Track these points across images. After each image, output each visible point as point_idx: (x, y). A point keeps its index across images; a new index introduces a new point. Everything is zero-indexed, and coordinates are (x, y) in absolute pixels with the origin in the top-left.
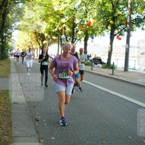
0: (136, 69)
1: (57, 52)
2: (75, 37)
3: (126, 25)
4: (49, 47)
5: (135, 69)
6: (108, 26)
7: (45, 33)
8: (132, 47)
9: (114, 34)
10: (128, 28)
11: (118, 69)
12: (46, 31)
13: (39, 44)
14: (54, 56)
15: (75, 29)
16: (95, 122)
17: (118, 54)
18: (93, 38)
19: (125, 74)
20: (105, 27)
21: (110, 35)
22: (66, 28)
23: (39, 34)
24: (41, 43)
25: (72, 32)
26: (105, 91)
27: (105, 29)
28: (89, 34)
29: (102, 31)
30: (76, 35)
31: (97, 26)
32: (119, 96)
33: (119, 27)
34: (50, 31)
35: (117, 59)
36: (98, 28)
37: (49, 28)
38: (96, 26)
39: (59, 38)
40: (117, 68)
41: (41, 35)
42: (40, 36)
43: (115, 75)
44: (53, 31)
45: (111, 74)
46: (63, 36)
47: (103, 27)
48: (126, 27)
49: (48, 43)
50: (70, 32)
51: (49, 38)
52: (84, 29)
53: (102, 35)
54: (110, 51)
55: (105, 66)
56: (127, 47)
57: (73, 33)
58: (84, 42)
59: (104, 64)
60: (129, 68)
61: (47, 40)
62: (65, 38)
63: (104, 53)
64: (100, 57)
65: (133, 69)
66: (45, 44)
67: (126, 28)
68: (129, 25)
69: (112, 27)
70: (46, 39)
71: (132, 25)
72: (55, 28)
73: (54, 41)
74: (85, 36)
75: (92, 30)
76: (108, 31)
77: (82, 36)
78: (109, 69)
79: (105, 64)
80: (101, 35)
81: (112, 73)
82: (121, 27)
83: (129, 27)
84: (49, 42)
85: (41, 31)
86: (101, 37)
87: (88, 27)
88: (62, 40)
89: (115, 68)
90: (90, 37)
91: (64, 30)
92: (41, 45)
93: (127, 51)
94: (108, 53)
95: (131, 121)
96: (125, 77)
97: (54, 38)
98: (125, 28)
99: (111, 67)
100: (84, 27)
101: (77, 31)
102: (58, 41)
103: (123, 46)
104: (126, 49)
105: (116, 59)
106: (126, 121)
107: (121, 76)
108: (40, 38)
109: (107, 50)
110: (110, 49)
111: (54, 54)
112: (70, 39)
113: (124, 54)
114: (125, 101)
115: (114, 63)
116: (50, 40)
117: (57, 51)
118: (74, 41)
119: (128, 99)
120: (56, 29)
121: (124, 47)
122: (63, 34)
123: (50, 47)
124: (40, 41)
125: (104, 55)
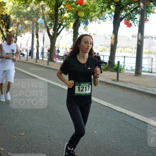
0: (153, 72)
1: (31, 45)
2: (60, 21)
3: (139, 4)
4: (17, 37)
5: (151, 72)
6: (111, 5)
7: (11, 14)
8: (148, 37)
9: (120, 16)
10: (142, 8)
11: (126, 72)
12: (12, 11)
13: (2, 32)
14: (27, 51)
15: (59, 8)
16: (89, 154)
17: (125, 49)
18: (87, 24)
19: (137, 79)
20: (106, 6)
21: (113, 19)
22: (45, 6)
23: (2, 15)
24: (4, 30)
25: (54, 13)
26: (105, 106)
27: (105, 10)
28: (81, 18)
29: (101, 13)
30: (60, 18)
31: (94, 4)
32: (127, 114)
33: (128, 6)
34: (20, 11)
35: (125, 57)
36: (95, 8)
37: (18, 6)
38: (92, 4)
39: (33, 23)
40: (123, 71)
41: (6, 17)
42: (4, 20)
43: (121, 81)
44: (25, 10)
45: (114, 80)
46: (40, 20)
47: (103, 7)
48: (139, 6)
49: (17, 30)
50: (51, 13)
51: (18, 23)
52: (73, 8)
53: (102, 20)
54: (113, 44)
55: (106, 68)
56: (140, 37)
57: (56, 15)
58: (73, 30)
59: (104, 65)
60: (143, 70)
61: (15, 26)
62: (44, 23)
63: (105, 48)
64: (98, 54)
65: (148, 72)
66: (11, 31)
67: (139, 9)
68: (144, 3)
69: (116, 6)
70: (12, 24)
71: (148, 3)
72: (28, 6)
73: (26, 27)
74: (74, 20)
75: (85, 11)
76: (111, 13)
77: (70, 20)
78: (112, 71)
79: (106, 63)
80: (99, 19)
81: (116, 78)
82: (130, 7)
83: (144, 7)
84: (17, 28)
85: (5, 11)
86: (99, 23)
87: (79, 5)
88: (39, 26)
89: (120, 71)
90: (83, 21)
91: (41, 10)
92: (5, 34)
93: (139, 43)
94: (110, 48)
95: (146, 153)
96: (136, 84)
97: (26, 22)
98: (137, 7)
99: (114, 69)
100: (73, 6)
101: (62, 13)
102: (32, 27)
103: (133, 36)
104: (138, 40)
105: (122, 56)
106: (138, 152)
107: (131, 83)
108: (4, 23)
109: (109, 42)
110: (113, 41)
111: (26, 47)
112: (51, 25)
113: (135, 49)
114: (137, 121)
115: (119, 62)
116: (20, 26)
117: (31, 43)
118: (57, 28)
119: (140, 119)
120: (29, 9)
121: (135, 38)
122: (41, 16)
123: (20, 36)
124: (3, 27)
125: (104, 50)
